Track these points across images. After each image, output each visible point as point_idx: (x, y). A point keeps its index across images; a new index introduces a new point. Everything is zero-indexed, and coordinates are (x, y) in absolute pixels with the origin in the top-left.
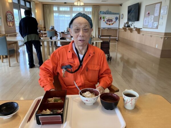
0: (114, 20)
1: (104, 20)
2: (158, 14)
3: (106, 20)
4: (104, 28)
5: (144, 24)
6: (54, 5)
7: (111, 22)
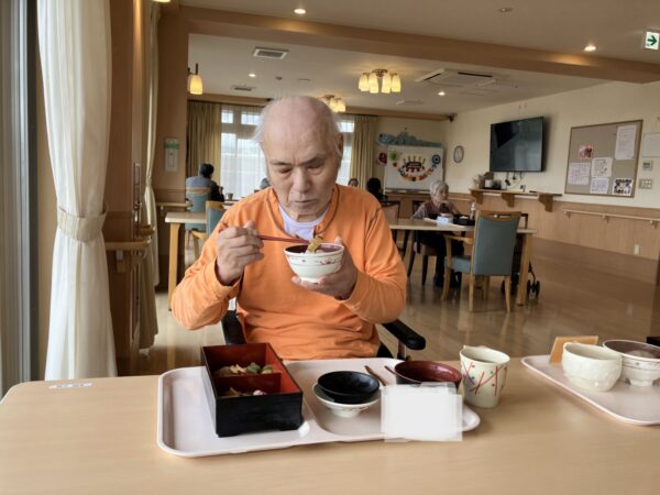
0: (427, 165)
1: (395, 165)
2: (632, 155)
3: (401, 163)
4: (395, 191)
5: (569, 182)
6: (223, 106)
7: (418, 170)
